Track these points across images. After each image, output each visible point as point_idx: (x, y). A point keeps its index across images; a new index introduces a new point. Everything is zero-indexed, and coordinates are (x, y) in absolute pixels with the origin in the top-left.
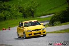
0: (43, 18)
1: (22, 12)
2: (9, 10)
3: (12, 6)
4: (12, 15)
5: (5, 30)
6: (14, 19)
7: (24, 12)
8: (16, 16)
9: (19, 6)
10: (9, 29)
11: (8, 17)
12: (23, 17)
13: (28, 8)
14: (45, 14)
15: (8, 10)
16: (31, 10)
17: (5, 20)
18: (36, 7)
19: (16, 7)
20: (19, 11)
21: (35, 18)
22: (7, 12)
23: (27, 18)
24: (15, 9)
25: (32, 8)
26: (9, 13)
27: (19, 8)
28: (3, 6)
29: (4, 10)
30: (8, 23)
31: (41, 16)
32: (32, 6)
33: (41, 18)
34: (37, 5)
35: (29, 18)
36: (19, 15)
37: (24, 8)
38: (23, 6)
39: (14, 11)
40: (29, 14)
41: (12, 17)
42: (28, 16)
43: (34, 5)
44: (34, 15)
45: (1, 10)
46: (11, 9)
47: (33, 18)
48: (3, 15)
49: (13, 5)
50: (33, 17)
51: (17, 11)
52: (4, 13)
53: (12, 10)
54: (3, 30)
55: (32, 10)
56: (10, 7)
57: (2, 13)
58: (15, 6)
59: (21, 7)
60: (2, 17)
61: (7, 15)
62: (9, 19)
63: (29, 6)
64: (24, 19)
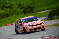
0: (41, 13)
1: (22, 9)
2: (11, 8)
3: (13, 4)
4: (14, 11)
5: (8, 25)
6: (15, 15)
7: (24, 9)
8: (17, 13)
9: (19, 3)
10: (12, 25)
11: (10, 13)
12: (23, 13)
13: (28, 5)
14: (44, 9)
15: (9, 8)
16: (30, 7)
17: (7, 17)
18: (35, 3)
19: (17, 5)
20: (20, 8)
21: (34, 13)
22: (9, 10)
23: (27, 14)
24: (16, 7)
25: (31, 4)
26: (11, 10)
27: (20, 5)
28: (6, 4)
29: (6, 8)
30: (10, 19)
31: (40, 11)
32: (31, 3)
33: (40, 13)
34: (36, 1)
35: (29, 14)
36: (20, 12)
37: (24, 5)
38: (23, 3)
39: (15, 8)
40: (29, 11)
41: (13, 14)
42: (28, 12)
43: (33, 2)
44: (34, 11)
45: (4, 8)
46: (13, 6)
47: (33, 14)
48: (6, 12)
49: (14, 2)
50: (33, 12)
51: (18, 8)
52: (6, 10)
53: (13, 8)
54: (7, 25)
55: (32, 6)
56: (12, 5)
57: (5, 10)
58: (16, 3)
59: (22, 5)
60: (5, 14)
61: (10, 12)
62: (11, 16)
63: (28, 3)
64: (24, 15)
